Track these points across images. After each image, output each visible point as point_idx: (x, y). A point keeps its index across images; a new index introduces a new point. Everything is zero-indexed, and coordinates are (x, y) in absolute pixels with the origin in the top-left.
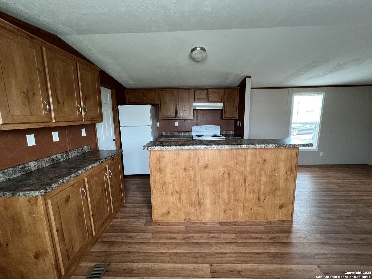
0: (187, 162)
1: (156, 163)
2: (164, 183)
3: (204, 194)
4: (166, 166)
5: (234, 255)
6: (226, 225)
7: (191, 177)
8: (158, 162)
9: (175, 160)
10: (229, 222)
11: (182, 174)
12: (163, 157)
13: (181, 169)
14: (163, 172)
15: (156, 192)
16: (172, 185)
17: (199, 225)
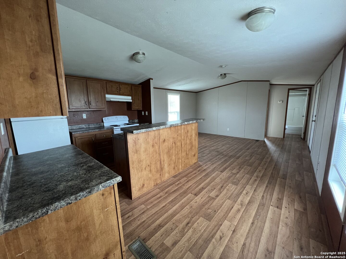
0: (154, 140)
1: (133, 146)
2: (140, 161)
3: (164, 161)
4: (140, 146)
5: (194, 184)
6: (177, 176)
7: (157, 151)
8: (135, 144)
9: (146, 140)
10: (177, 174)
11: (151, 150)
12: (138, 139)
13: (150, 147)
14: (138, 152)
15: (134, 171)
16: (145, 161)
17: (164, 184)
